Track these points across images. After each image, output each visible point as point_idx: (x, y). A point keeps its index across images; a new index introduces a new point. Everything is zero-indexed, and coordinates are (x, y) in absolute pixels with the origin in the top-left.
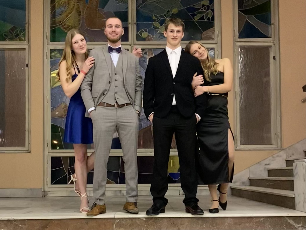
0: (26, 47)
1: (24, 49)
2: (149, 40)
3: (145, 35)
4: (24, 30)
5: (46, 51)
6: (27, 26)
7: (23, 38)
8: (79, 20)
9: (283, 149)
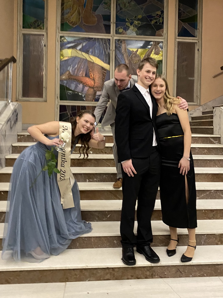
0: (45, 33)
1: (43, 35)
2: (123, 34)
3: (121, 30)
4: (43, 22)
5: (57, 37)
6: (45, 20)
7: (43, 28)
8: (79, 19)
9: (201, 106)
